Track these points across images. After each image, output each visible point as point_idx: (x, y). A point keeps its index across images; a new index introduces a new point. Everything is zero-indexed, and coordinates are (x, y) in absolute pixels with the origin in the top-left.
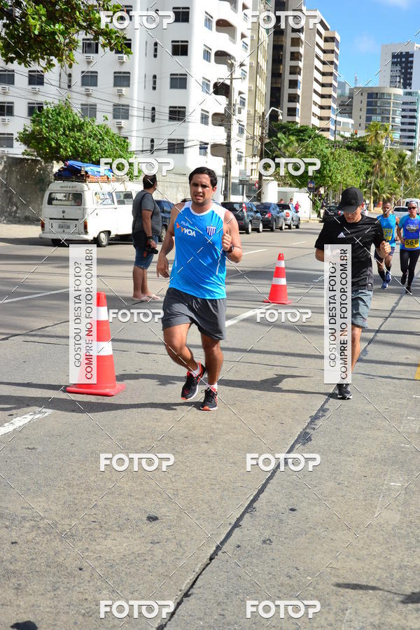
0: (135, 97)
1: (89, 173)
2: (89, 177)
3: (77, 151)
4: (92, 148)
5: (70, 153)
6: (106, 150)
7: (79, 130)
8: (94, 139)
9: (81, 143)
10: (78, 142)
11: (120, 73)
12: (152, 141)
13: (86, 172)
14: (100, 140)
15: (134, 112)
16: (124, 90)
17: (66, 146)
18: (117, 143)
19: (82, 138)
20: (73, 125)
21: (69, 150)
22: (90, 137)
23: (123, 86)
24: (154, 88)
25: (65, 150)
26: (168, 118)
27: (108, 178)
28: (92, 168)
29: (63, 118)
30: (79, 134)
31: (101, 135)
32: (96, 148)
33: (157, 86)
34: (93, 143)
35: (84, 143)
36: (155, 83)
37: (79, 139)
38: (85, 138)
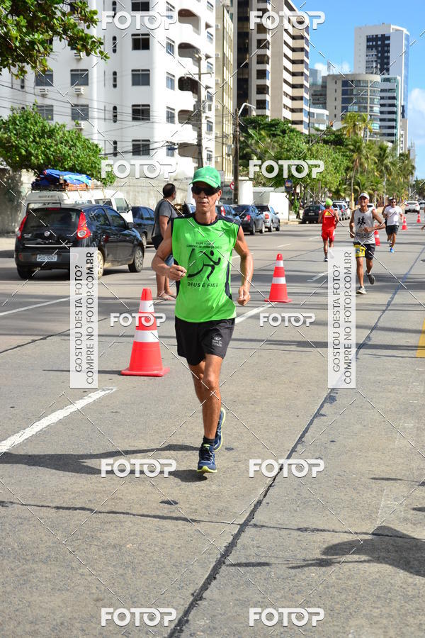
0: (95, 97)
1: (68, 181)
2: (68, 185)
3: (48, 158)
4: (64, 155)
5: (42, 161)
6: (78, 156)
7: (50, 137)
8: (65, 146)
9: (52, 149)
10: (50, 150)
11: (78, 70)
12: (115, 143)
13: (65, 181)
14: (72, 146)
15: (94, 113)
16: (83, 89)
17: (37, 154)
18: (89, 148)
19: (53, 145)
20: (43, 131)
21: (40, 157)
22: (62, 143)
23: (82, 85)
24: (115, 86)
25: (37, 157)
26: (130, 119)
27: (87, 186)
28: (70, 176)
29: (32, 124)
30: (50, 140)
31: (72, 142)
32: (69, 155)
33: (118, 83)
34: (65, 149)
35: (56, 150)
36: (115, 80)
37: (51, 146)
38: (57, 145)
